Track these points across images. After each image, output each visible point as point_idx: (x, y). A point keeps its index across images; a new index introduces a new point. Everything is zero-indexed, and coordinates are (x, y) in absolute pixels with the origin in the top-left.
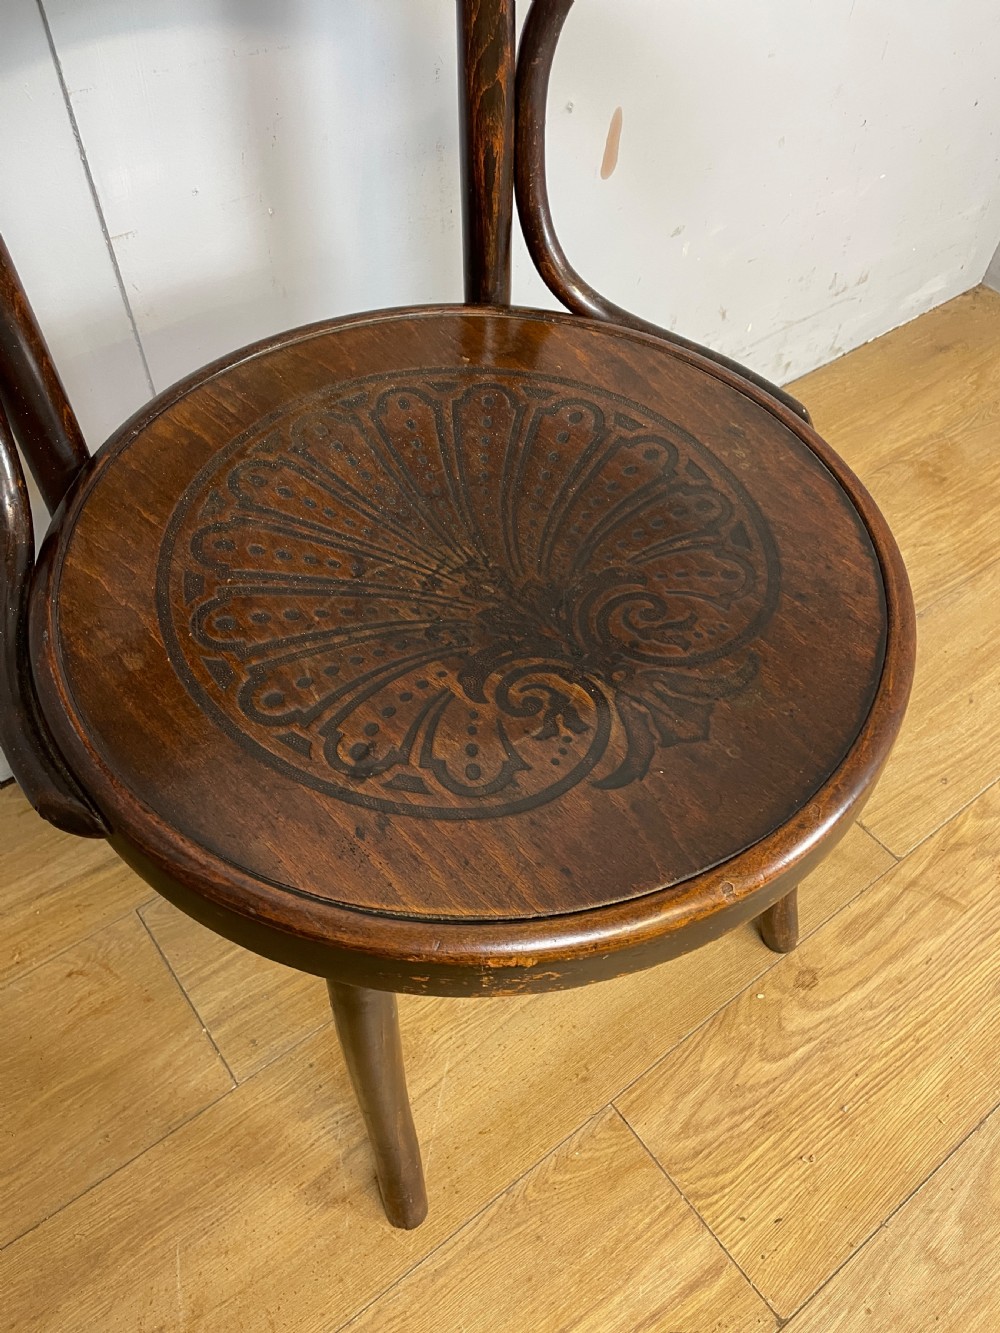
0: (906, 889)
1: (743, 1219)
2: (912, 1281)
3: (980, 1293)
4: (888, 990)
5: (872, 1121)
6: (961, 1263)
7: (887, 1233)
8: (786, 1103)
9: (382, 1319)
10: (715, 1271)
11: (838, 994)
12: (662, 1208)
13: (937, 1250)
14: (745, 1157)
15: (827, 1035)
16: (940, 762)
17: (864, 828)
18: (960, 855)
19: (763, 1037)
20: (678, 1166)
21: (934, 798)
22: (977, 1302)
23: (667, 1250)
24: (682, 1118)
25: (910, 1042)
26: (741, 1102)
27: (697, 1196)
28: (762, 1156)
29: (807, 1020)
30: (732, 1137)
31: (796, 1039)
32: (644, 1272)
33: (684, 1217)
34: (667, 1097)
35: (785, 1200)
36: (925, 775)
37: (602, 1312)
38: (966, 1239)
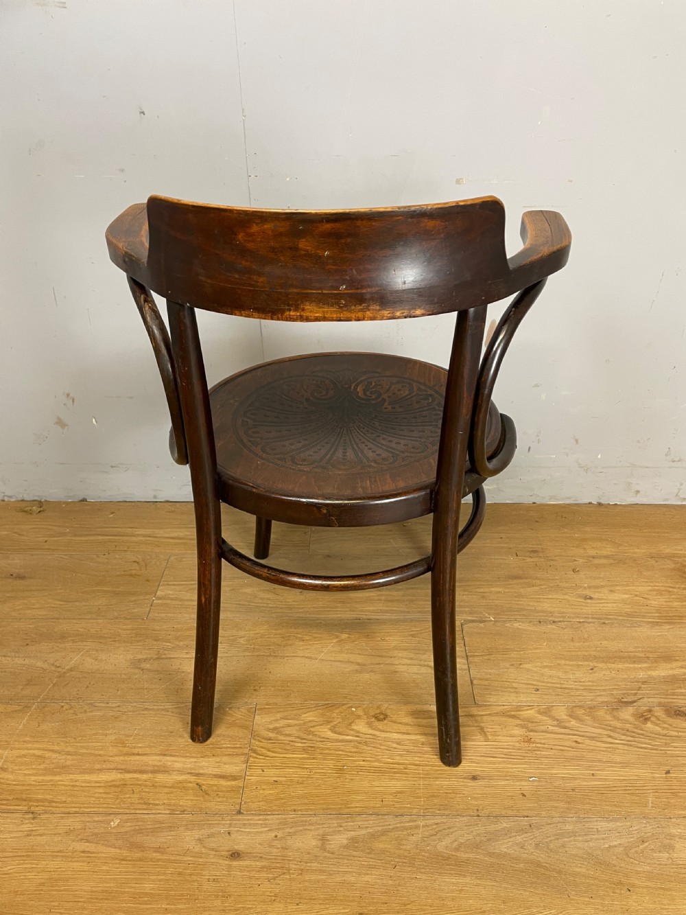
0: (466, 716)
1: (263, 771)
2: (307, 841)
3: (328, 869)
4: (413, 743)
5: (352, 779)
6: (333, 853)
7: (314, 819)
8: (323, 749)
9: (118, 709)
10: (234, 778)
11: (390, 730)
12: (238, 746)
13: (328, 840)
14: (286, 753)
15: (367, 740)
16: (543, 682)
17: (472, 683)
18: (511, 720)
19: (339, 723)
20: (257, 738)
21: (523, 693)
22: (324, 871)
23: (225, 759)
24: (277, 725)
25: (402, 767)
26: (305, 736)
27: (255, 752)
28: (293, 758)
29: (364, 729)
30: (289, 744)
31: (352, 732)
32: (210, 759)
33: (243, 754)
34: (278, 716)
35: (286, 777)
36: (528, 682)
37: (184, 759)
38: (346, 847)
